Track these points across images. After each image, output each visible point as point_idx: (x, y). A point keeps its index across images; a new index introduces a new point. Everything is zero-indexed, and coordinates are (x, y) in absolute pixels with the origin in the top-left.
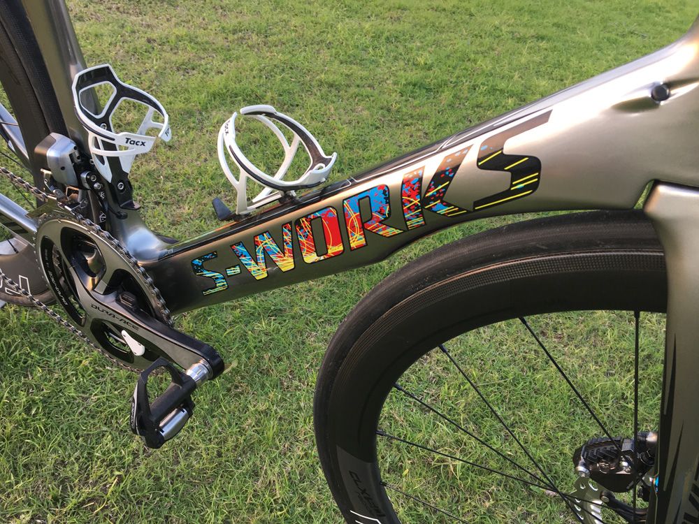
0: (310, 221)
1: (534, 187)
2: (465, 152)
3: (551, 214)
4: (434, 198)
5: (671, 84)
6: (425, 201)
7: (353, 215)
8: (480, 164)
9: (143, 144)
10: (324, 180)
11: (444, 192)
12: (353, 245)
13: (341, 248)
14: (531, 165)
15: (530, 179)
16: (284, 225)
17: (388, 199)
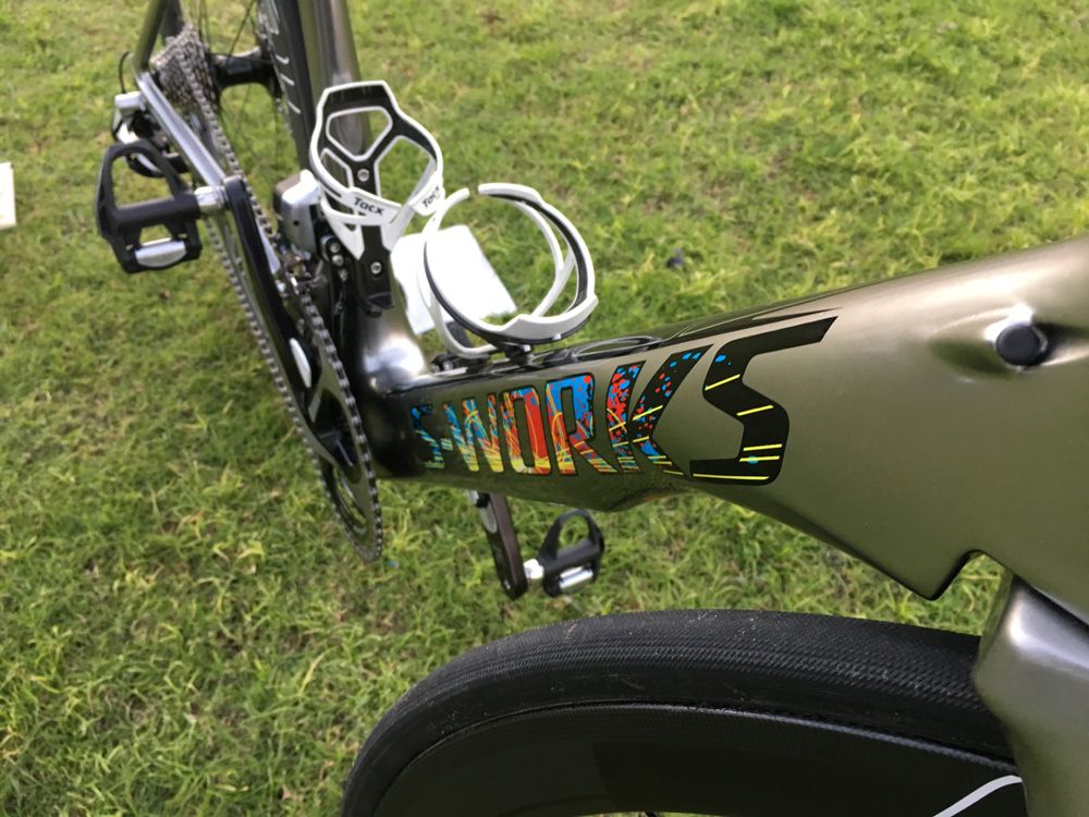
2: (696, 357)
8: (707, 388)
9: (379, 211)
10: (558, 336)
11: (655, 423)
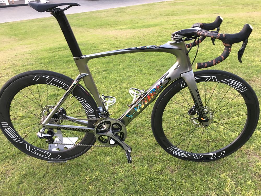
0: (145, 98)
1: (171, 80)
3: (171, 83)
4: (161, 86)
5: (178, 66)
6: (160, 87)
7: (151, 94)
12: (152, 98)
13: (150, 99)
14: (170, 78)
15: (170, 79)
16: (142, 100)
17: (155, 89)
